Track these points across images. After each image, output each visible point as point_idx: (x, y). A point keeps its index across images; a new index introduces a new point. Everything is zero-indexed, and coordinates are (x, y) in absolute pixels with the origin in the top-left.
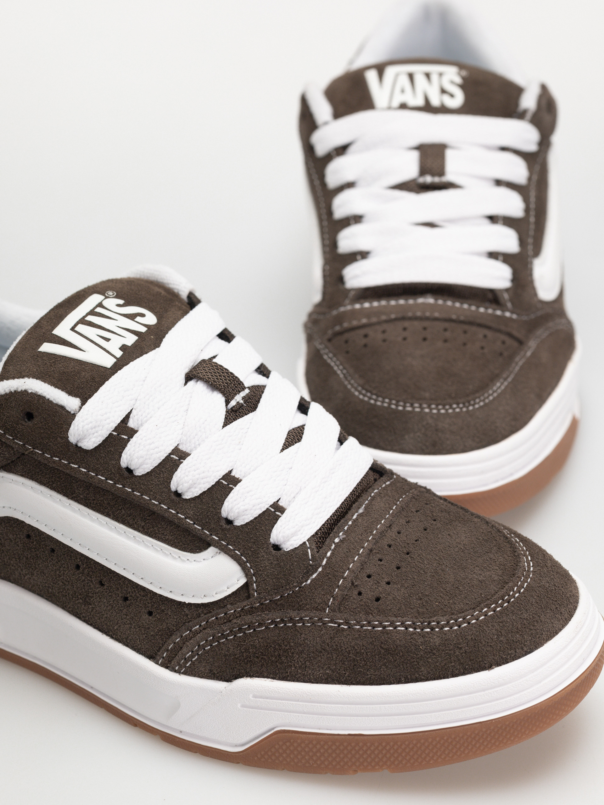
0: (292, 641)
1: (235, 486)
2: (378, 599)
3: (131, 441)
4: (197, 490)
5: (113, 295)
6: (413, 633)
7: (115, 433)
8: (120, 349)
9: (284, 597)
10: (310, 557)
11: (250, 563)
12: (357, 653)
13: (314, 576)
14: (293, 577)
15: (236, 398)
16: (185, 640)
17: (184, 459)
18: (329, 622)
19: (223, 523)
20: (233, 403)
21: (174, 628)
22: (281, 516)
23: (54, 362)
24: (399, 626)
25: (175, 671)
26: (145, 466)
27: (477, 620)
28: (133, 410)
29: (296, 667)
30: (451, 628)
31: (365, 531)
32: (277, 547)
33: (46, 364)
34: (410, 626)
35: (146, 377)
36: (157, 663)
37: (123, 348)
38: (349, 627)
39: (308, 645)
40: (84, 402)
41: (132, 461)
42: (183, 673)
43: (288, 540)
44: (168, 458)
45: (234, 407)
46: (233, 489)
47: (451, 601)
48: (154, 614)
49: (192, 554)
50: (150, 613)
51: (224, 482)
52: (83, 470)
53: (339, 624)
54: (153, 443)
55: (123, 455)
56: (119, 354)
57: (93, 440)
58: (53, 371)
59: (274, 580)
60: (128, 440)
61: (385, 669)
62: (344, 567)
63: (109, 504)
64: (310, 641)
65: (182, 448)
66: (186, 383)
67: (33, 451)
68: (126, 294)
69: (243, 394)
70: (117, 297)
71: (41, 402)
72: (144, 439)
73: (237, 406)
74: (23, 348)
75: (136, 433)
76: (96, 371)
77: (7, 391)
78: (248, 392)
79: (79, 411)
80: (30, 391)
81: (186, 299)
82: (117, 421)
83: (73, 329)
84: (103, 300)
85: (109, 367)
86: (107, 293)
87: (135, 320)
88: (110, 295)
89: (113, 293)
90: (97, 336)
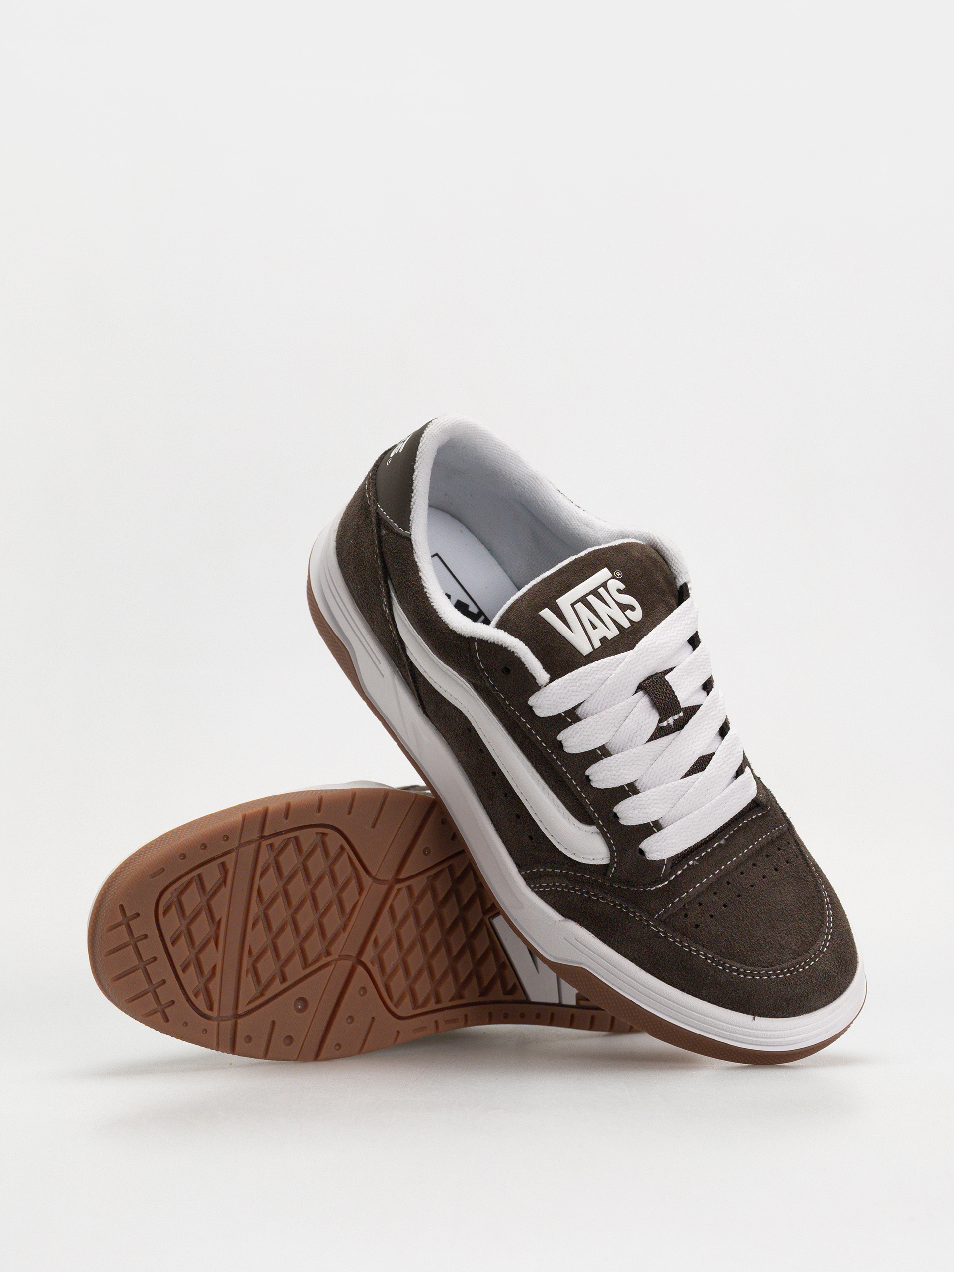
0: (620, 922)
1: (633, 795)
2: (697, 926)
3: (572, 726)
4: (603, 784)
5: (620, 576)
6: (708, 965)
7: (563, 714)
8: (601, 640)
9: (630, 890)
10: (663, 872)
11: (617, 854)
12: (662, 957)
13: (660, 886)
14: (643, 880)
15: (669, 720)
16: (547, 874)
17: (605, 758)
18: (653, 926)
19: (611, 815)
20: (665, 724)
21: (543, 860)
22: (656, 833)
23: (545, 632)
24: (701, 954)
25: (530, 887)
26: (574, 749)
27: (761, 978)
28: (586, 702)
29: (614, 940)
30: (738, 975)
31: (716, 863)
32: (642, 852)
33: (539, 630)
34: (709, 959)
36: (520, 872)
37: (603, 640)
38: (665, 937)
39: (630, 932)
40: (551, 680)
41: (566, 741)
42: (535, 892)
43: (652, 853)
44: (594, 751)
45: (664, 727)
46: (631, 796)
47: (750, 953)
48: (533, 841)
49: (579, 823)
50: (531, 838)
51: (626, 788)
52: (528, 726)
53: (659, 931)
55: (562, 732)
56: (597, 644)
57: (545, 712)
58: (542, 640)
59: (628, 875)
60: (570, 724)
61: (677, 978)
62: (685, 890)
63: (535, 756)
64: (633, 930)
65: (608, 747)
66: (636, 692)
67: (499, 694)
68: (629, 579)
69: (676, 717)
70: (621, 580)
71: (520, 667)
72: (583, 729)
73: (667, 726)
74: (529, 604)
75: (579, 722)
76: (573, 655)
77: (500, 644)
78: (681, 714)
79: (545, 686)
80: (516, 655)
81: (678, 591)
82: (570, 707)
83: (573, 605)
84: (609, 580)
85: (585, 655)
86: (616, 573)
87: (625, 612)
88: (617, 576)
89: (620, 573)
90: (589, 620)
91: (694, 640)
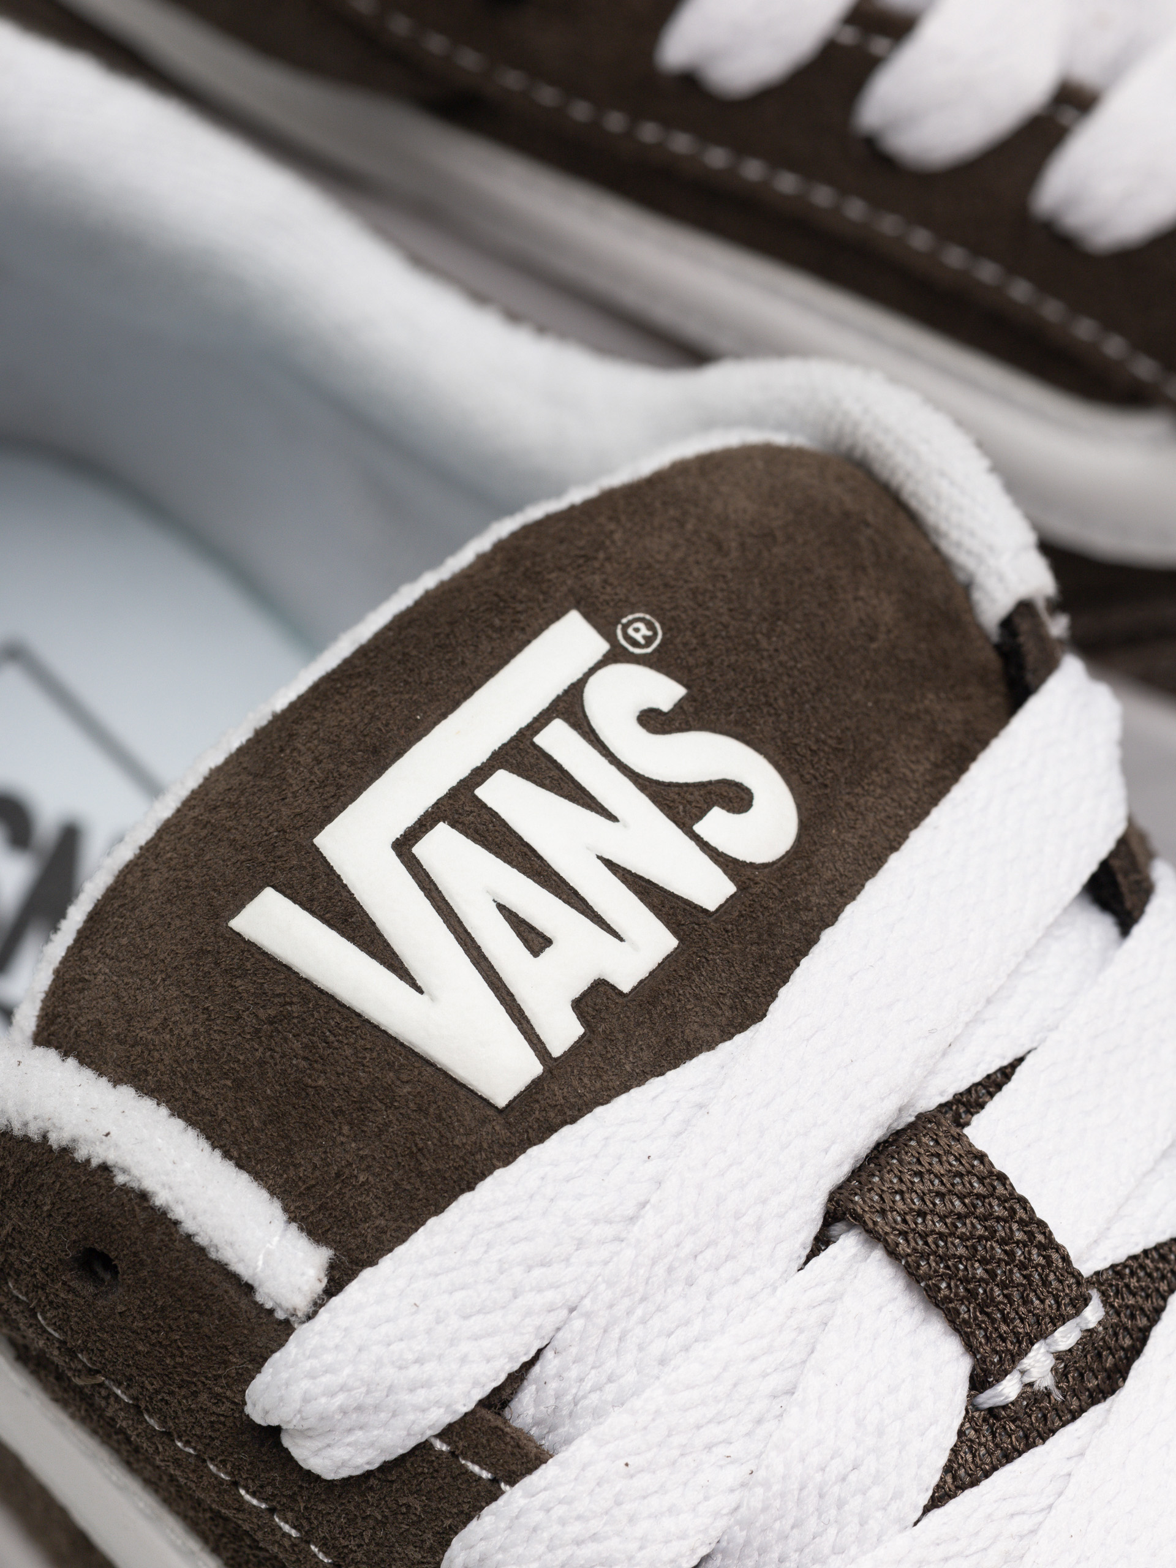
3: (501, 1501)
5: (649, 640)
7: (440, 1446)
8: (579, 1005)
15: (1027, 1362)
20: (1008, 1389)
23: (272, 1020)
28: (549, 1354)
33: (239, 1017)
35: (643, 1205)
37: (595, 1001)
40: (340, 1277)
45: (1008, 1405)
52: (286, 1528)
54: (594, 1537)
55: (457, 1543)
56: (563, 1032)
58: (262, 1063)
60: (492, 1494)
66: (821, 1242)
67: (101, 1385)
68: (703, 644)
69: (1066, 1337)
70: (659, 662)
71: (156, 1238)
72: (559, 1511)
73: (1021, 1396)
74: (176, 881)
75: (530, 1471)
76: (439, 1118)
77: (34, 1133)
78: (1093, 1314)
79: (310, 1317)
80: (120, 1179)
81: (998, 647)
82: (465, 1404)
83: (404, 846)
84: (592, 671)
85: (501, 1101)
86: (625, 627)
87: (698, 828)
88: (635, 643)
89: (650, 626)
90: (501, 908)
91: (1115, 884)
